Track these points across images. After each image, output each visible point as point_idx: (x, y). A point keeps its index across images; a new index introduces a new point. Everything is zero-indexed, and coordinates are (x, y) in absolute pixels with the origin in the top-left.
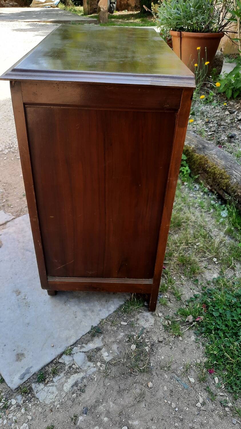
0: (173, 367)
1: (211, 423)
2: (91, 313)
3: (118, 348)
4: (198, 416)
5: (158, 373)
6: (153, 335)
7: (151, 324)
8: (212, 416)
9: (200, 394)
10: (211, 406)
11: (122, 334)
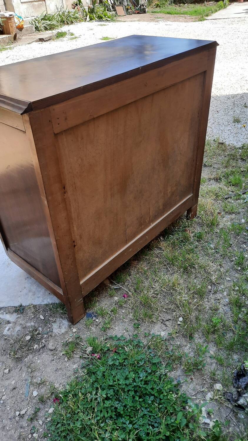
0: (37, 374)
1: (10, 433)
2: (32, 295)
3: (19, 330)
4: (9, 420)
5: (23, 368)
6: (51, 341)
7: (59, 332)
8: (16, 430)
9: (29, 408)
10: (25, 424)
11: (33, 324)
